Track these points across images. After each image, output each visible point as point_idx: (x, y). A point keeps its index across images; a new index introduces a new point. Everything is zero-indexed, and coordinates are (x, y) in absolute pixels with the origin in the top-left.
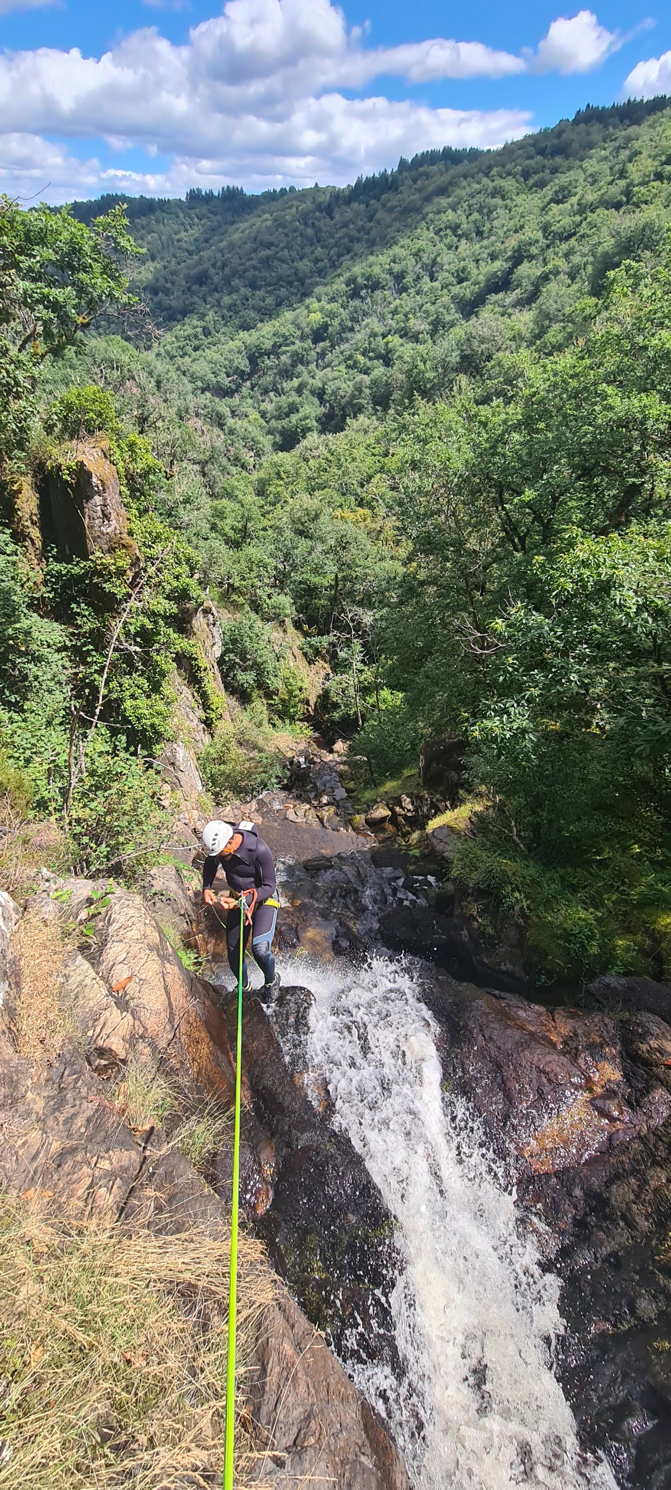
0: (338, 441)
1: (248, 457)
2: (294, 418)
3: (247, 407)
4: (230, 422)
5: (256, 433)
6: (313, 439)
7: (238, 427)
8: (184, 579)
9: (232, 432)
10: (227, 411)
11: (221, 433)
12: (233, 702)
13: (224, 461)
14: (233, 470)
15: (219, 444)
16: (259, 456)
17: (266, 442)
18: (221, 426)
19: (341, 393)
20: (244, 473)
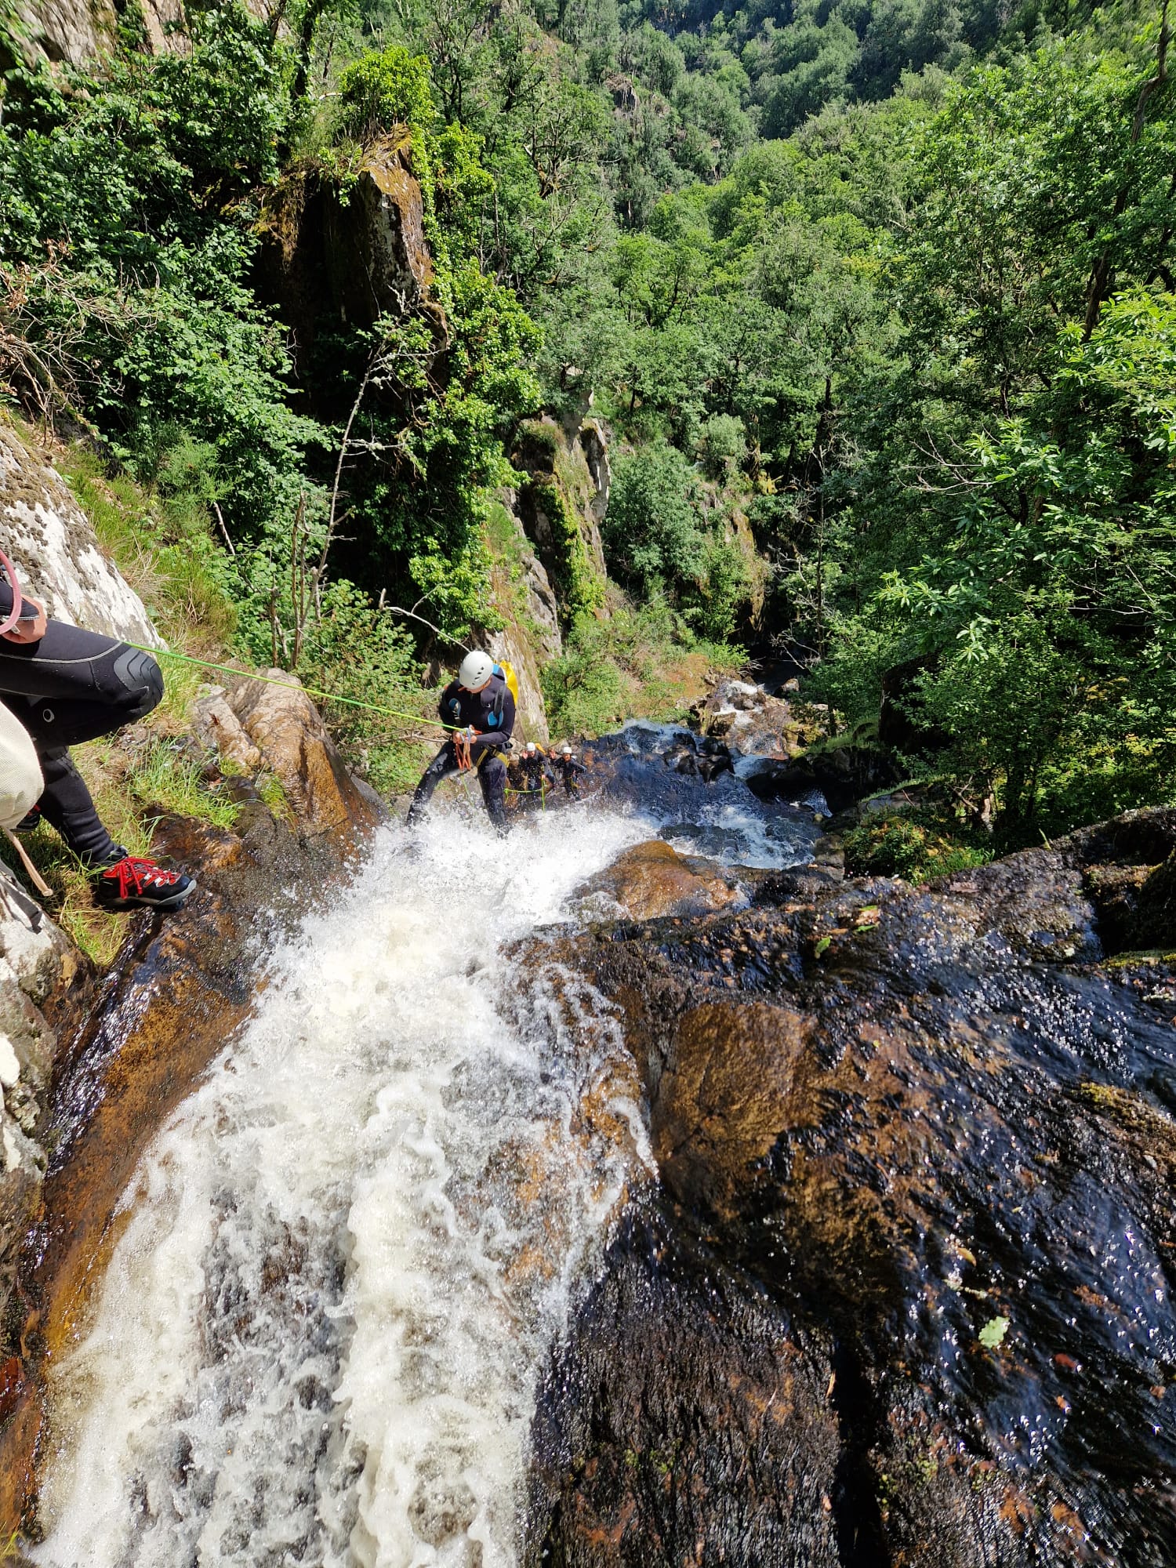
0: (874, 115)
1: (708, 149)
2: (805, 70)
3: (718, 49)
4: (685, 81)
5: (729, 101)
6: (830, 115)
7: (696, 88)
8: (513, 372)
9: (684, 100)
10: (677, 58)
11: (665, 102)
12: (617, 593)
13: (664, 157)
14: (679, 174)
15: (659, 127)
16: (730, 147)
17: (746, 122)
18: (666, 88)
19: (902, 16)
20: (697, 183)
